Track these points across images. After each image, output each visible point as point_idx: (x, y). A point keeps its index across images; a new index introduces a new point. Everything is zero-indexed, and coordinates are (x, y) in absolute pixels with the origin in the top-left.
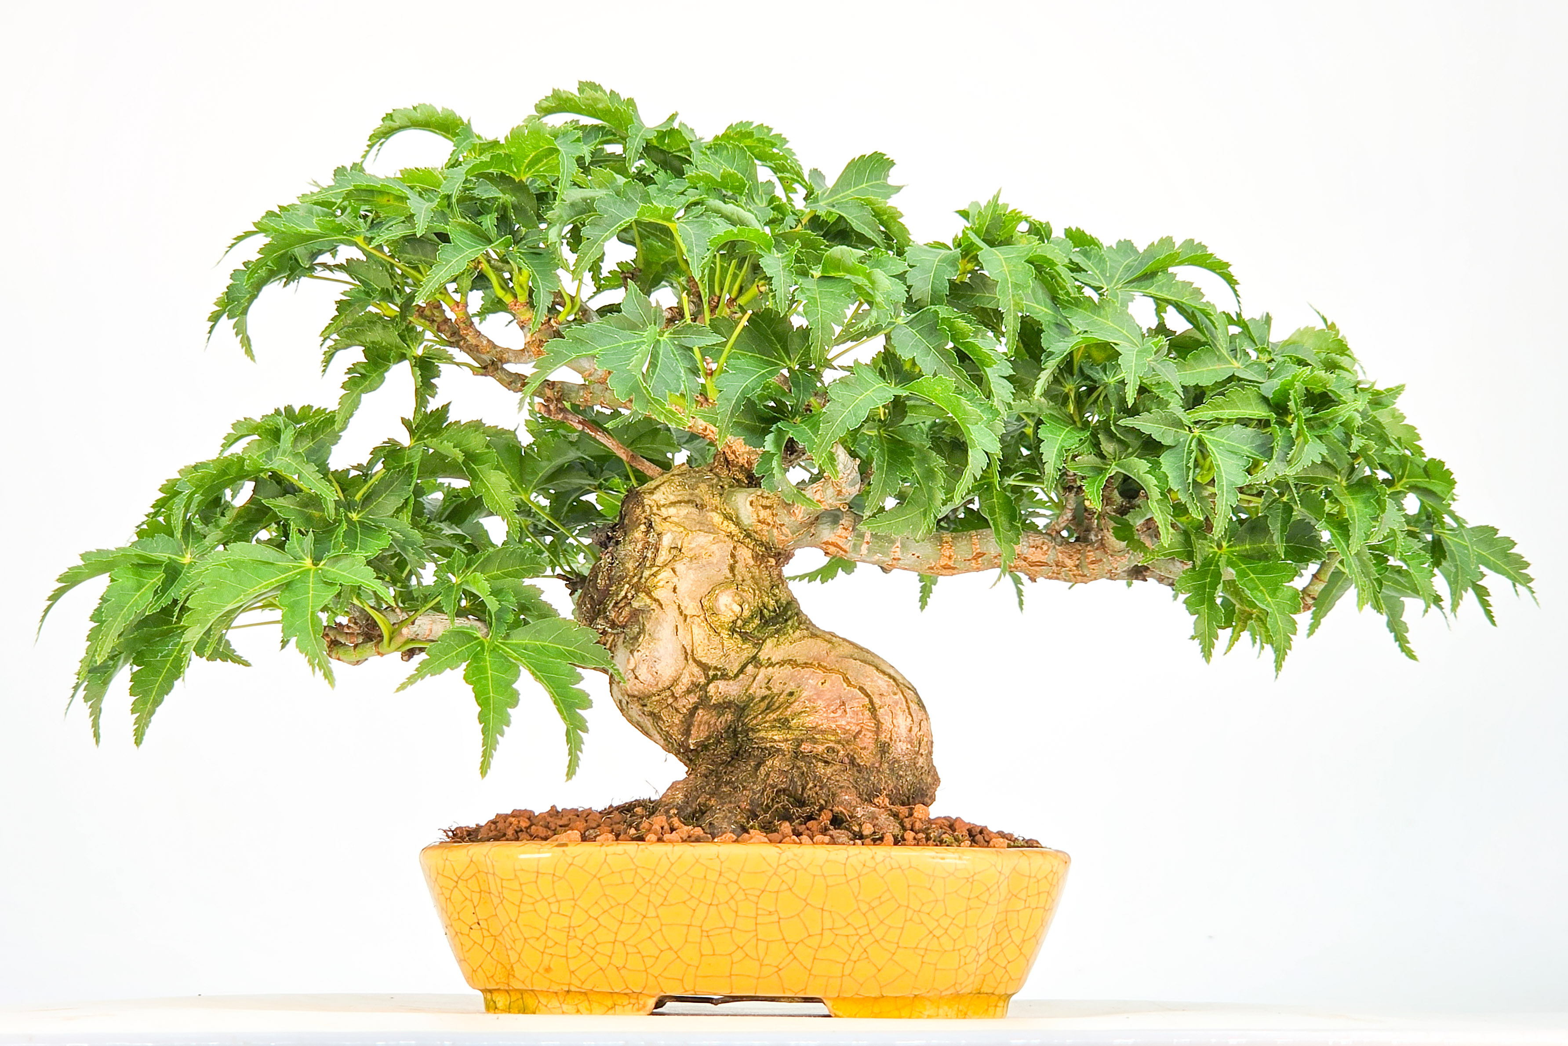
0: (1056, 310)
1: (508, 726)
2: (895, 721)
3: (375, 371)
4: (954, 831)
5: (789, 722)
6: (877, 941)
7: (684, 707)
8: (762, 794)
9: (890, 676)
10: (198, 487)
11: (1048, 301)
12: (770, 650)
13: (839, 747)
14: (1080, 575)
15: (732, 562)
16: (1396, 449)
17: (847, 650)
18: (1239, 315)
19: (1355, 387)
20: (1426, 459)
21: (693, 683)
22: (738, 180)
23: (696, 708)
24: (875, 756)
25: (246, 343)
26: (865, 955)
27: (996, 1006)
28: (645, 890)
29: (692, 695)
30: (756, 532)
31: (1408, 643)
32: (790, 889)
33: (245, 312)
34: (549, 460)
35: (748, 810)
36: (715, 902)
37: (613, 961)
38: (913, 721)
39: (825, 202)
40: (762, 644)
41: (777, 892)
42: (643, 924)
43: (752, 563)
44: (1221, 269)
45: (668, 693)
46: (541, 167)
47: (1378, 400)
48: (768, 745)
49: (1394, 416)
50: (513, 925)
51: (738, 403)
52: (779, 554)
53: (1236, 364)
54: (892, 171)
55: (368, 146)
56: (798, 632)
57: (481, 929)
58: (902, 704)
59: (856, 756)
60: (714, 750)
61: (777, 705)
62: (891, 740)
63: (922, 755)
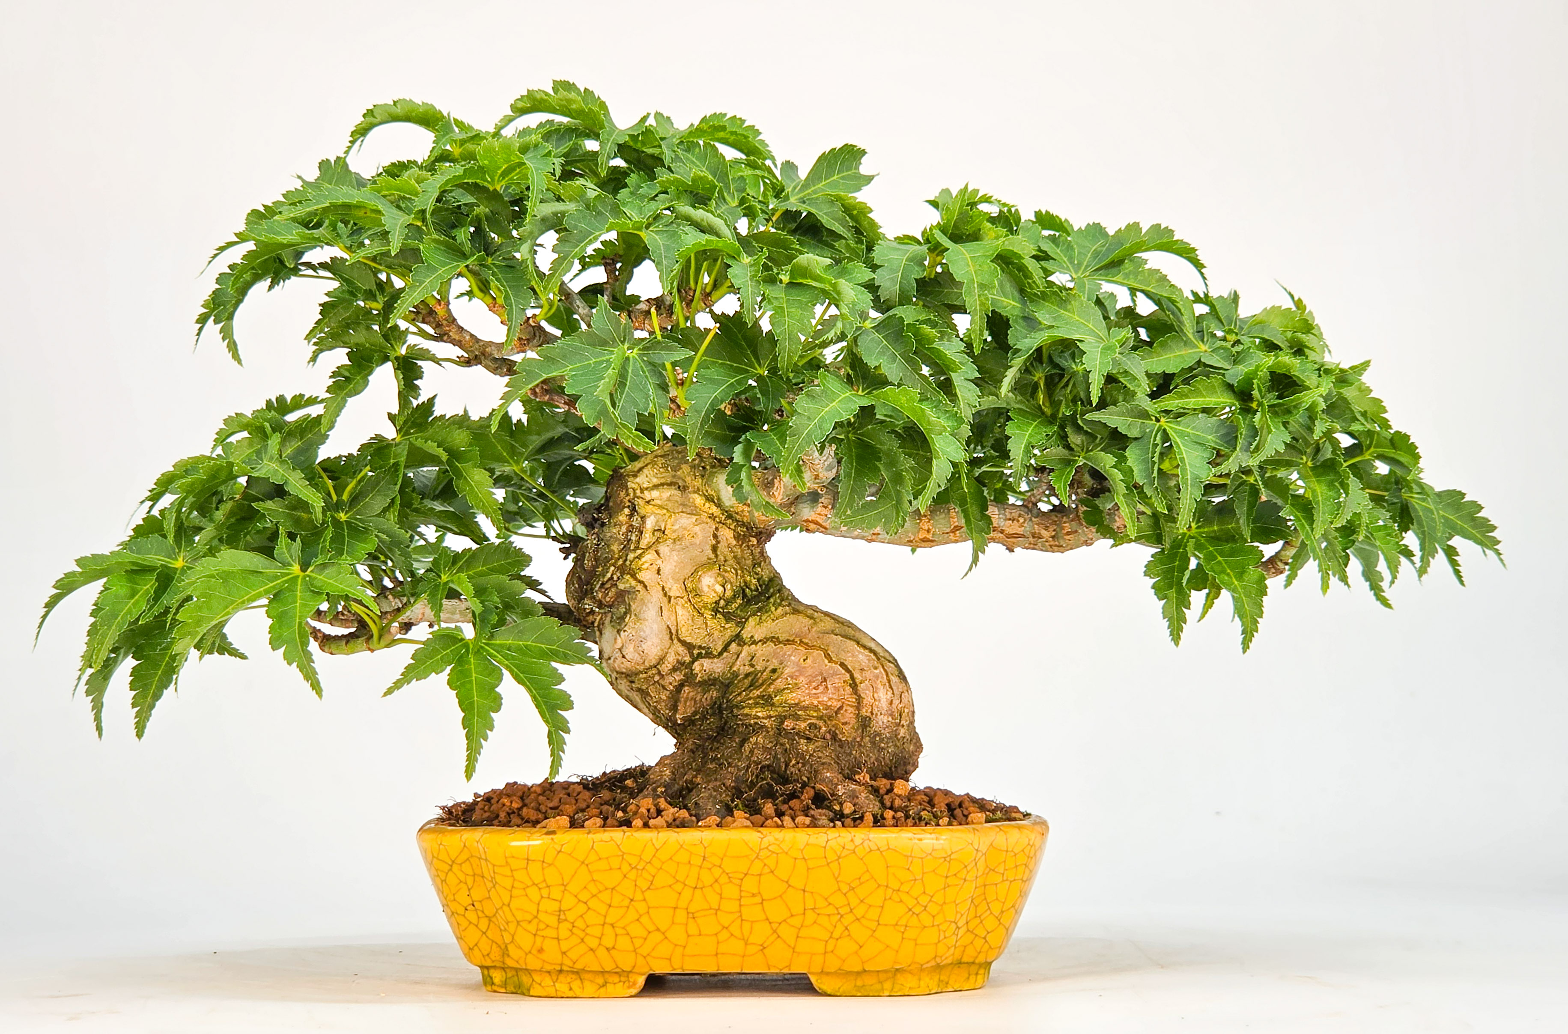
0: (1024, 303)
1: (491, 730)
2: (875, 695)
3: (359, 374)
4: (933, 806)
5: (772, 699)
6: (858, 919)
7: (671, 684)
8: (747, 771)
9: (871, 651)
10: (188, 492)
11: (1016, 294)
12: (753, 628)
13: (821, 723)
14: (1056, 546)
15: (714, 542)
16: (1363, 424)
17: (829, 624)
18: (1206, 295)
19: (1319, 370)
20: (1392, 431)
21: (678, 661)
22: (709, 182)
23: (681, 685)
24: (856, 730)
25: (233, 348)
26: (846, 933)
27: (977, 974)
28: (632, 875)
29: (678, 673)
30: (737, 513)
31: (1383, 591)
32: (772, 872)
33: (231, 317)
34: (539, 434)
35: (734, 787)
36: (700, 885)
37: (603, 943)
38: (893, 694)
39: (796, 197)
40: (745, 622)
41: (760, 875)
42: (631, 907)
43: (734, 542)
44: (1188, 253)
45: (654, 671)
46: (514, 175)
47: (1343, 378)
48: (752, 722)
49: (1360, 390)
50: (505, 908)
51: (707, 415)
52: (761, 533)
53: (1203, 347)
54: (864, 160)
55: (350, 142)
56: (780, 608)
57: (476, 910)
58: (882, 678)
59: (837, 732)
60: (701, 725)
61: (760, 681)
62: (872, 713)
63: (903, 726)
